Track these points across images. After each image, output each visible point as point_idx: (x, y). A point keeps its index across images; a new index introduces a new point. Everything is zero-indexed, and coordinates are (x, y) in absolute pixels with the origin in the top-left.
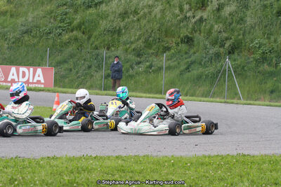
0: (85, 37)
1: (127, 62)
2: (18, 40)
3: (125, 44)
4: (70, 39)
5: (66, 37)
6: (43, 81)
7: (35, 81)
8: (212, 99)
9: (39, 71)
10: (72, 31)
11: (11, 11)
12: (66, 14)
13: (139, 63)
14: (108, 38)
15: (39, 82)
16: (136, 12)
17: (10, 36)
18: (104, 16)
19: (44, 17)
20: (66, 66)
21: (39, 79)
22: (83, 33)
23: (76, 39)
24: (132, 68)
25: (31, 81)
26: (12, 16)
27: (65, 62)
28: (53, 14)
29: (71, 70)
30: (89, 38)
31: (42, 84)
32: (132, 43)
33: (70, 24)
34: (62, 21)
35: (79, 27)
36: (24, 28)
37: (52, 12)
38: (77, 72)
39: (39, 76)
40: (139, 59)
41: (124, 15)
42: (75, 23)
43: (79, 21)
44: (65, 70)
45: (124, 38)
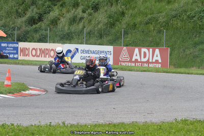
6: (160, 61)
7: (154, 61)
9: (157, 51)
15: (157, 62)
21: (157, 58)
25: (151, 61)
31: (159, 63)
36: (174, 13)
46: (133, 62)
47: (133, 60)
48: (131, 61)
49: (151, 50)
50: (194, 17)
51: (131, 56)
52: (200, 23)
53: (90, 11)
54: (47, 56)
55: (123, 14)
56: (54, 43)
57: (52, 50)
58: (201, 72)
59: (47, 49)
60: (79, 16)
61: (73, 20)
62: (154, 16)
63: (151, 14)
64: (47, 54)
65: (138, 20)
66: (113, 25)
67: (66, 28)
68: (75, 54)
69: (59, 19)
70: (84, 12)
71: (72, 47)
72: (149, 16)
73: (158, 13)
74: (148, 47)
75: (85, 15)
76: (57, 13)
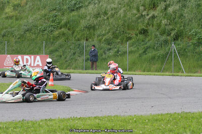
0: (70, 32)
1: (101, 49)
2: (22, 36)
3: (99, 36)
4: (59, 34)
5: (56, 33)
6: (41, 65)
7: (35, 65)
8: (162, 73)
9: (38, 58)
10: (61, 28)
11: (16, 16)
12: (56, 16)
13: (110, 49)
14: (87, 32)
15: (38, 66)
16: (105, 13)
17: (16, 33)
18: (83, 17)
19: (41, 19)
20: (57, 53)
21: (38, 63)
22: (69, 29)
23: (64, 34)
24: (105, 53)
26: (17, 19)
27: (56, 50)
28: (47, 17)
29: (61, 56)
30: (73, 33)
31: (41, 67)
32: (104, 35)
33: (59, 23)
34: (53, 21)
35: (65, 25)
37: (45, 15)
38: (66, 58)
39: (38, 61)
40: (109, 46)
41: (97, 15)
42: (63, 22)
43: (65, 21)
44: (57, 56)
45: (98, 32)
50: (45, 30)
62: (9, 30)
63: (5, 29)
73: (11, 28)
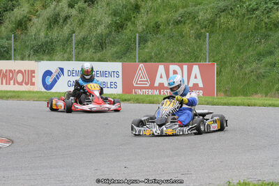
6: (201, 85)
7: (191, 85)
9: (196, 69)
15: (196, 87)
20: (269, 59)
21: (196, 81)
27: (271, 53)
31: (200, 89)
39: (196, 77)
44: (266, 66)
46: (156, 88)
47: (156, 84)
48: (152, 87)
49: (185, 67)
50: (257, 9)
51: (153, 79)
52: (267, 20)
53: (81, 4)
54: (12, 82)
55: (137, 8)
56: (22, 59)
57: (20, 71)
58: (270, 102)
59: (11, 71)
60: (63, 14)
61: (54, 21)
62: (190, 9)
63: (183, 7)
64: (11, 79)
65: (163, 17)
66: (120, 27)
67: (42, 34)
68: (58, 77)
69: (30, 20)
70: (71, 6)
71: (53, 66)
72: (181, 11)
73: (195, 6)
74: (181, 62)
75: (74, 12)
76: (27, 10)
